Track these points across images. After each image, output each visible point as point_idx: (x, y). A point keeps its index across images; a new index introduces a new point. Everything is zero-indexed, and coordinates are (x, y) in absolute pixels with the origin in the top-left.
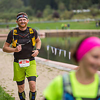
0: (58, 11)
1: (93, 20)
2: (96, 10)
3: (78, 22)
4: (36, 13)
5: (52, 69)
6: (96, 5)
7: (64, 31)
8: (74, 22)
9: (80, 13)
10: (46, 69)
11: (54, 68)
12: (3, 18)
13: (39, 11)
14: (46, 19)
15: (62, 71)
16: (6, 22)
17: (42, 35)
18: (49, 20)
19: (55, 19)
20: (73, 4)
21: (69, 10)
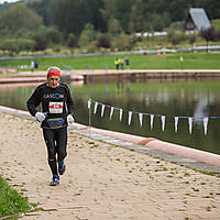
0: (109, 35)
1: (173, 51)
2: (178, 32)
3: (145, 54)
4: (66, 37)
5: (96, 143)
6: (179, 23)
7: (120, 71)
8: (138, 55)
9: (148, 37)
10: (85, 145)
12: (4, 50)
14: (85, 51)
15: (117, 146)
17: (77, 80)
18: (91, 51)
19: (103, 49)
20: (135, 21)
21: (128, 33)
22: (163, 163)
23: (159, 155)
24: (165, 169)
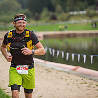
0: (56, 14)
1: (90, 21)
2: (92, 12)
3: (75, 23)
4: (34, 15)
5: (50, 70)
8: (71, 24)
9: (76, 15)
10: (44, 70)
11: (52, 69)
12: (1, 21)
13: (37, 14)
14: (43, 21)
15: (61, 71)
16: (5, 25)
17: (40, 37)
18: (47, 22)
19: (53, 21)
21: (66, 12)
22: (85, 80)
23: (83, 75)
24: (86, 83)
